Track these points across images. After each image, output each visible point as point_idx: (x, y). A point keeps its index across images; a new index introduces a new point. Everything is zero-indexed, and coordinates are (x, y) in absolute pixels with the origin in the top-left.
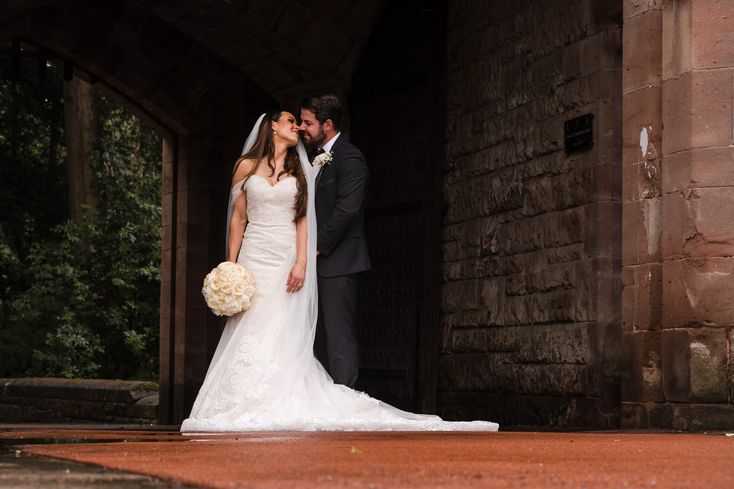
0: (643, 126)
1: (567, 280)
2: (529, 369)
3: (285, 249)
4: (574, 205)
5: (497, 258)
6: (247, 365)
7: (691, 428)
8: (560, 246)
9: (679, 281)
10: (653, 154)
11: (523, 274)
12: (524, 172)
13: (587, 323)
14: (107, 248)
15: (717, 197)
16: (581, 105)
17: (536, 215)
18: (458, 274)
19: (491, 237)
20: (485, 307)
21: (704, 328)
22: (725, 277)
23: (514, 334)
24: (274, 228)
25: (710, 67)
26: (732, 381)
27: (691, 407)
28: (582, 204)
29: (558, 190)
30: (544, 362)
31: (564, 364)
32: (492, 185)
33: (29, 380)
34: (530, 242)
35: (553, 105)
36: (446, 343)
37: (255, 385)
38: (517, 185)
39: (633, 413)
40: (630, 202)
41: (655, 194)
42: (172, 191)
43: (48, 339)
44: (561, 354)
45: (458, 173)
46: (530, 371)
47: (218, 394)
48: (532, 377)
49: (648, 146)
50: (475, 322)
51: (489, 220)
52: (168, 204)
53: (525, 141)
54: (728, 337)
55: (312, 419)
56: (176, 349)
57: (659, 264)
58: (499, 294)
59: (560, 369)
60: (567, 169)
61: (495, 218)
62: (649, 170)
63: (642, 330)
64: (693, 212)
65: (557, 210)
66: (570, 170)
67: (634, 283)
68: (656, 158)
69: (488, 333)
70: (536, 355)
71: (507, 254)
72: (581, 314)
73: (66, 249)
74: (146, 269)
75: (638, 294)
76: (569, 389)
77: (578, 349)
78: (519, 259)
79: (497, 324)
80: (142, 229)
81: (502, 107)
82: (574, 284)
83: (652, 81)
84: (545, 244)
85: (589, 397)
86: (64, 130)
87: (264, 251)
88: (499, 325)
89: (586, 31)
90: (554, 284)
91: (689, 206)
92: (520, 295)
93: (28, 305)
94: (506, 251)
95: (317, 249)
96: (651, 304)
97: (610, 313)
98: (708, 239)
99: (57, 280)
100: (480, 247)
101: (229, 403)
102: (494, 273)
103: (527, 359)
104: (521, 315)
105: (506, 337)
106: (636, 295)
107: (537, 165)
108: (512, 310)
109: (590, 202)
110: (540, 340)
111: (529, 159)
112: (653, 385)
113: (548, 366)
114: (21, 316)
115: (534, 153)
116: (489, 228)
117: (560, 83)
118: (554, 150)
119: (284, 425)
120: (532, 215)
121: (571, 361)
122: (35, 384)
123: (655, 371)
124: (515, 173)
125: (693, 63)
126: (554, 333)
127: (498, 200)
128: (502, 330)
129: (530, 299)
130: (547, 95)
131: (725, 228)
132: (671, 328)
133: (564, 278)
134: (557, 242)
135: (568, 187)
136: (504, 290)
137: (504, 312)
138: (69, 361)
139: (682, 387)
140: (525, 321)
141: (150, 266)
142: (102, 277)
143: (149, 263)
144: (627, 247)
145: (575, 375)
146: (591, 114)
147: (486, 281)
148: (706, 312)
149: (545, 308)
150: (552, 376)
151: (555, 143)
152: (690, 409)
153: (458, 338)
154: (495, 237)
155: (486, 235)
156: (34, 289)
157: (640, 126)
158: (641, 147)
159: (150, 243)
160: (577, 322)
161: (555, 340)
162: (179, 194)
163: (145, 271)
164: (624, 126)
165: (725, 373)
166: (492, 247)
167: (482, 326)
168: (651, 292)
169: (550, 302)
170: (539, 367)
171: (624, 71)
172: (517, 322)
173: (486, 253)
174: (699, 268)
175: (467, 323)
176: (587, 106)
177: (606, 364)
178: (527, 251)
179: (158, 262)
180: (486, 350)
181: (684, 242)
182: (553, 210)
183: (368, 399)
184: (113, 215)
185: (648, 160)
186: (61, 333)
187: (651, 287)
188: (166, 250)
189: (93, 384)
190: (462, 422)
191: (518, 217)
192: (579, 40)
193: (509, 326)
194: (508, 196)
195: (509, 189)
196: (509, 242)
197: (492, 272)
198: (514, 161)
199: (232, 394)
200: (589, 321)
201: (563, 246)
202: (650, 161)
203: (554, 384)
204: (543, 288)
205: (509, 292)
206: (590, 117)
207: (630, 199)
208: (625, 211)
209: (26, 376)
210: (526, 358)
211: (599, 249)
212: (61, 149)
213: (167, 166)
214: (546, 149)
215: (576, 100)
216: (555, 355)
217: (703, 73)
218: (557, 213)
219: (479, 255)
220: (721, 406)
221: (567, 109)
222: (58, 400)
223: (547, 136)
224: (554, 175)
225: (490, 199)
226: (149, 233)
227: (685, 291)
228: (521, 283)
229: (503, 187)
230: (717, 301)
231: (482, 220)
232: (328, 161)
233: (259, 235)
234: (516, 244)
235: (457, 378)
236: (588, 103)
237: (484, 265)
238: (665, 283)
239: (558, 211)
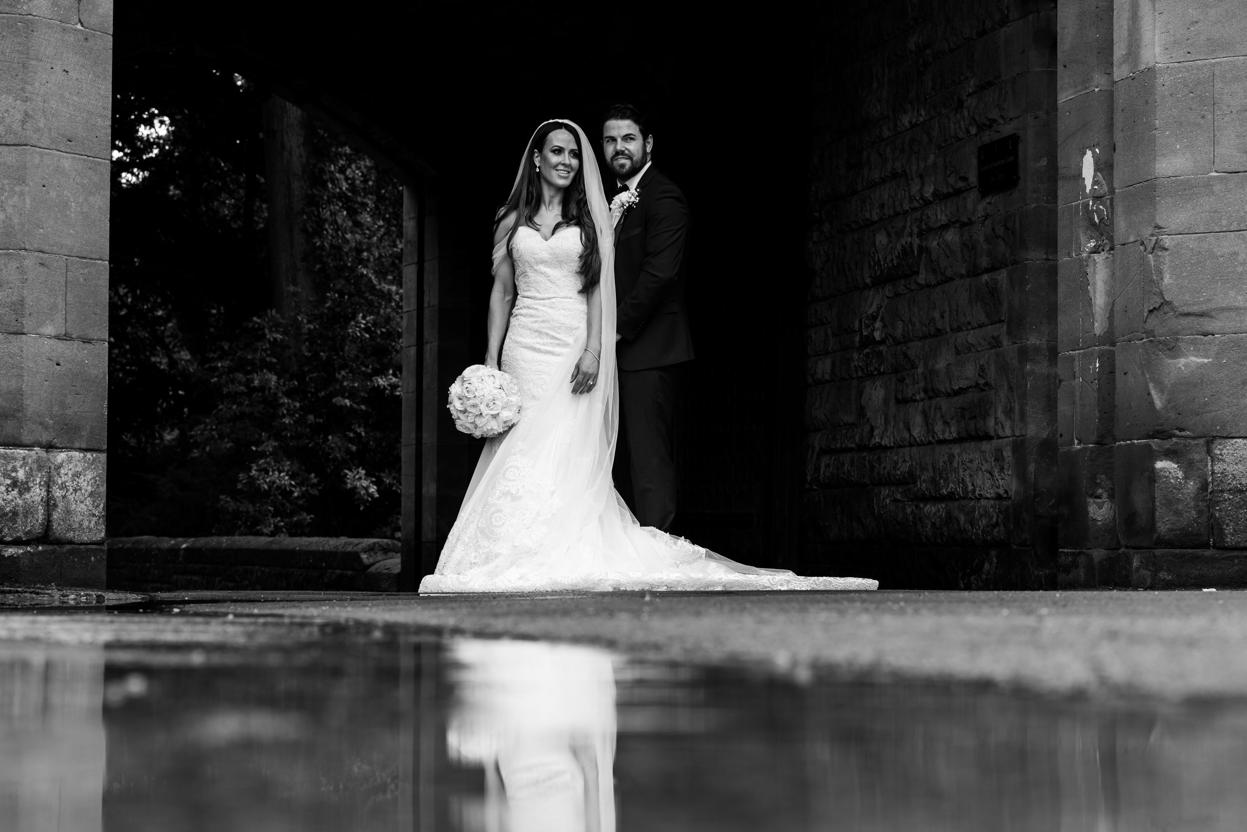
0: (1087, 148)
1: (983, 378)
2: (929, 508)
3: (570, 329)
4: (992, 269)
5: (883, 348)
6: (515, 498)
7: (1156, 584)
8: (973, 329)
9: (1139, 372)
10: (1102, 188)
11: (920, 370)
12: (921, 221)
13: (1011, 439)
14: (326, 349)
15: (1192, 249)
16: (1002, 122)
17: (938, 284)
18: (827, 373)
19: (874, 318)
20: (866, 419)
21: (1174, 440)
22: (1205, 364)
23: (907, 458)
24: (553, 300)
25: (1181, 60)
26: (1215, 516)
27: (1156, 554)
28: (1003, 266)
29: (969, 246)
30: (951, 497)
31: (979, 499)
32: (875, 242)
33: (215, 540)
34: (929, 324)
35: (962, 123)
36: (811, 473)
37: (528, 528)
38: (911, 242)
39: (1075, 565)
40: (1069, 259)
41: (1104, 246)
42: (416, 260)
43: (240, 481)
44: (975, 485)
45: (826, 227)
46: (931, 511)
47: (475, 541)
48: (933, 520)
49: (1094, 177)
50: (852, 442)
51: (871, 293)
52: (410, 280)
53: (921, 177)
54: (1209, 452)
55: (606, 573)
56: (424, 490)
57: (1111, 348)
58: (886, 401)
59: (974, 507)
60: (982, 216)
61: (880, 290)
62: (1096, 211)
63: (1087, 444)
64: (1158, 270)
65: (968, 276)
66: (987, 217)
67: (1075, 376)
68: (1105, 193)
69: (871, 457)
70: (939, 487)
71: (897, 343)
72: (1002, 426)
73: (265, 350)
74: (382, 378)
75: (1081, 393)
76: (987, 536)
77: (999, 477)
78: (915, 349)
79: (883, 443)
80: (378, 321)
81: (889, 129)
82: (993, 383)
83: (1098, 82)
84: (951, 326)
85: (1015, 547)
86: (265, 178)
87: (539, 332)
88: (886, 445)
89: (1008, 14)
90: (963, 384)
91: (1152, 263)
92: (915, 401)
93: (214, 433)
94: (896, 337)
95: (617, 332)
96: (1099, 406)
97: (1045, 424)
98: (1180, 309)
99: (254, 395)
100: (858, 333)
101: (490, 554)
102: (880, 370)
103: (926, 494)
104: (917, 431)
105: (896, 463)
106: (1078, 394)
107: (940, 211)
108: (904, 423)
109: (1015, 262)
110: (945, 465)
111: (927, 203)
112: (1103, 524)
113: (956, 504)
114: (204, 449)
115: (935, 194)
116: (872, 304)
117: (971, 91)
118: (963, 188)
119: (566, 583)
120: (933, 284)
121: (989, 496)
122: (224, 545)
123: (1106, 503)
124: (909, 224)
125: (1157, 54)
126: (964, 454)
127: (884, 263)
128: (891, 453)
129: (930, 407)
130: (953, 109)
131: (1204, 294)
132: (1128, 440)
133: (979, 374)
134: (969, 323)
135: (984, 241)
136: (893, 394)
137: (894, 426)
138: (270, 511)
139: (1143, 525)
140: (923, 439)
141: (389, 375)
142: (320, 392)
143: (388, 371)
144: (1064, 323)
145: (995, 515)
146: (1015, 134)
147: (868, 383)
148: (1177, 415)
149: (952, 419)
150: (962, 518)
151: (964, 179)
152: (1155, 556)
153: (828, 466)
154: (879, 318)
155: (867, 315)
156: (221, 410)
157: (1083, 148)
158: (1084, 178)
159: (388, 341)
160: (998, 438)
161: (965, 465)
162: (427, 265)
163: (381, 382)
164: (1059, 149)
165: (1205, 504)
166: (875, 332)
167: (862, 448)
168: (1099, 390)
169: (959, 410)
170: (944, 506)
171: (1060, 68)
172: (912, 440)
173: (869, 341)
174: (1168, 352)
175: (841, 444)
176: (1010, 124)
177: (1039, 499)
178: (925, 337)
179: (398, 370)
180: (868, 482)
181: (1146, 314)
182: (962, 276)
183: (689, 546)
184: (334, 300)
185: (1093, 197)
186: (256, 470)
187: (1098, 381)
188: (409, 347)
189: (307, 543)
190: (825, 578)
191: (913, 288)
192: (998, 27)
193: (900, 447)
194: (898, 257)
195: (899, 247)
196: (900, 325)
197: (876, 369)
198: (906, 207)
199: (495, 541)
200: (1015, 436)
201: (976, 328)
202: (1097, 198)
203: (965, 529)
204: (949, 390)
205: (900, 397)
206: (1014, 139)
207: (1069, 254)
208: (1061, 272)
209: (212, 535)
210: (924, 492)
211: (1028, 331)
212: (261, 206)
213: (409, 225)
214: (952, 187)
215: (995, 114)
216: (967, 487)
217: (1172, 68)
218: (968, 280)
219: (857, 345)
220: (1199, 552)
221: (981, 128)
222: (257, 567)
223: (952, 169)
224: (964, 225)
225: (872, 263)
226: (388, 327)
227: (1147, 386)
228: (918, 383)
229: (891, 245)
230: (1194, 399)
231: (861, 293)
232: (633, 202)
233: (532, 312)
234: (910, 327)
235: (827, 524)
236: (1011, 119)
237: (865, 359)
238: (1118, 374)
239: (970, 277)
